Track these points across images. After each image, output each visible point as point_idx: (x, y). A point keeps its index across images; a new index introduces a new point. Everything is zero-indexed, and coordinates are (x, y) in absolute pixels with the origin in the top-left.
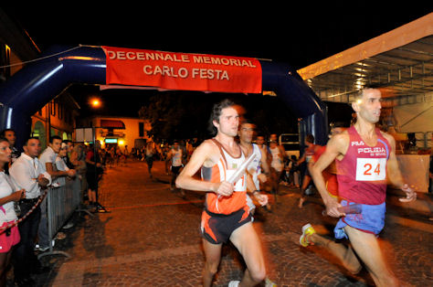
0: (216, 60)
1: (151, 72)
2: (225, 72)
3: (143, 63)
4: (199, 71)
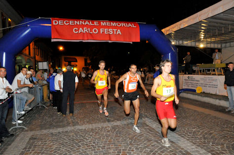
0: (114, 24)
1: (77, 32)
2: (119, 30)
3: (73, 26)
4: (104, 30)
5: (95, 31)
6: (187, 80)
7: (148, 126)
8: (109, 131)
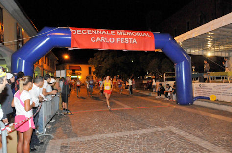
0: (129, 33)
1: (95, 41)
2: (134, 39)
4: (120, 39)
5: (111, 40)
6: (198, 88)
7: (175, 134)
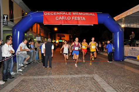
0: (81, 14)
1: (58, 19)
2: (84, 18)
3: (56, 16)
4: (74, 18)
5: (69, 18)
8: (67, 81)
